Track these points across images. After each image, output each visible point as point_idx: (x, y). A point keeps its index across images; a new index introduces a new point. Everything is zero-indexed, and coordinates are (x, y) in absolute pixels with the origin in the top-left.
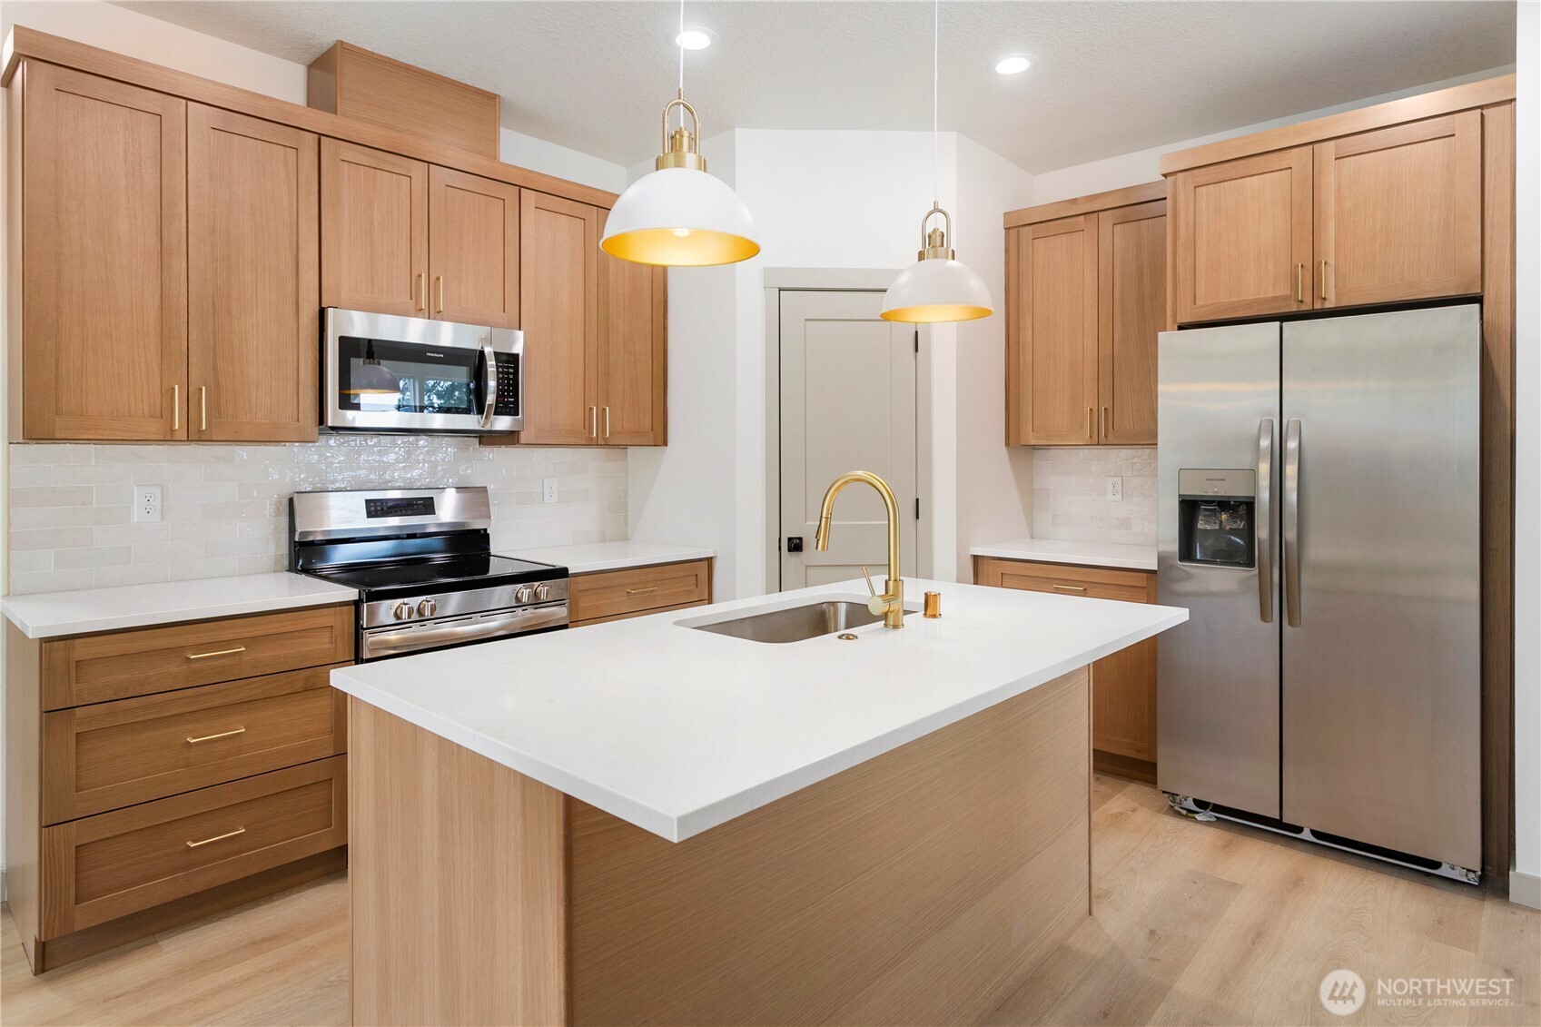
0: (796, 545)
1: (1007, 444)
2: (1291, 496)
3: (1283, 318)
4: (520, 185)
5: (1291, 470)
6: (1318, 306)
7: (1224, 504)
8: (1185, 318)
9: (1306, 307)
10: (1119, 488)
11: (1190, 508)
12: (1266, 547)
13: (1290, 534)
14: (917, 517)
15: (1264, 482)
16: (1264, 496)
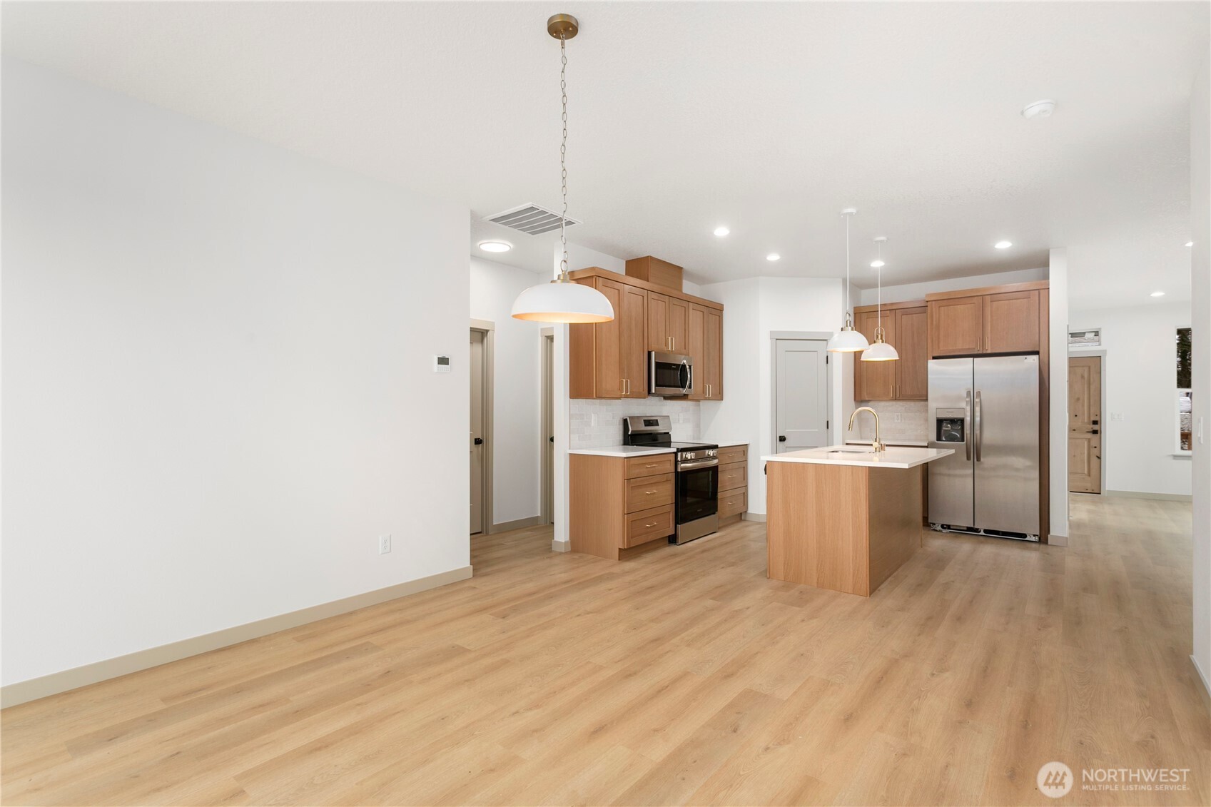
0: (782, 439)
1: (855, 400)
2: (978, 419)
3: (974, 356)
4: (689, 300)
5: (977, 409)
6: (984, 352)
7: (952, 421)
8: (935, 355)
9: (980, 352)
10: (900, 417)
11: (940, 422)
12: (969, 436)
13: (977, 432)
14: (828, 428)
15: (968, 414)
16: (968, 419)
